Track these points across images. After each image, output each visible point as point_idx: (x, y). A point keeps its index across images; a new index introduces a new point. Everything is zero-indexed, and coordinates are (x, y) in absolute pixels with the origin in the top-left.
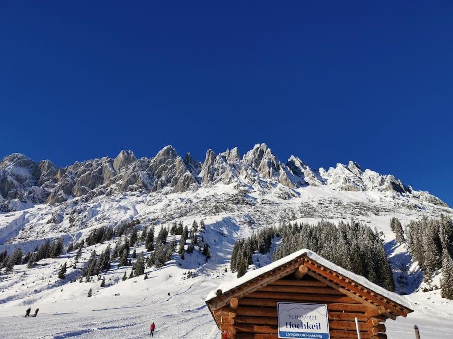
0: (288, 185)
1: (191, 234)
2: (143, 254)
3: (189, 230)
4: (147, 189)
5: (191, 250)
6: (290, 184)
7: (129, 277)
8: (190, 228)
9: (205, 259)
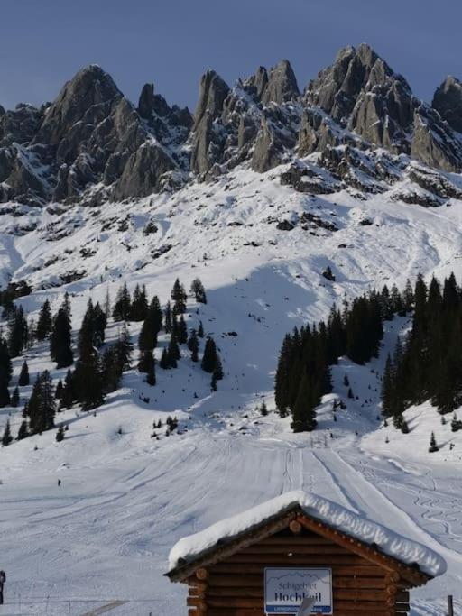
0: (436, 164)
1: (168, 318)
2: (46, 376)
3: (163, 308)
4: (41, 194)
5: (170, 360)
6: (442, 162)
7: (16, 436)
8: (166, 300)
9: (210, 381)
